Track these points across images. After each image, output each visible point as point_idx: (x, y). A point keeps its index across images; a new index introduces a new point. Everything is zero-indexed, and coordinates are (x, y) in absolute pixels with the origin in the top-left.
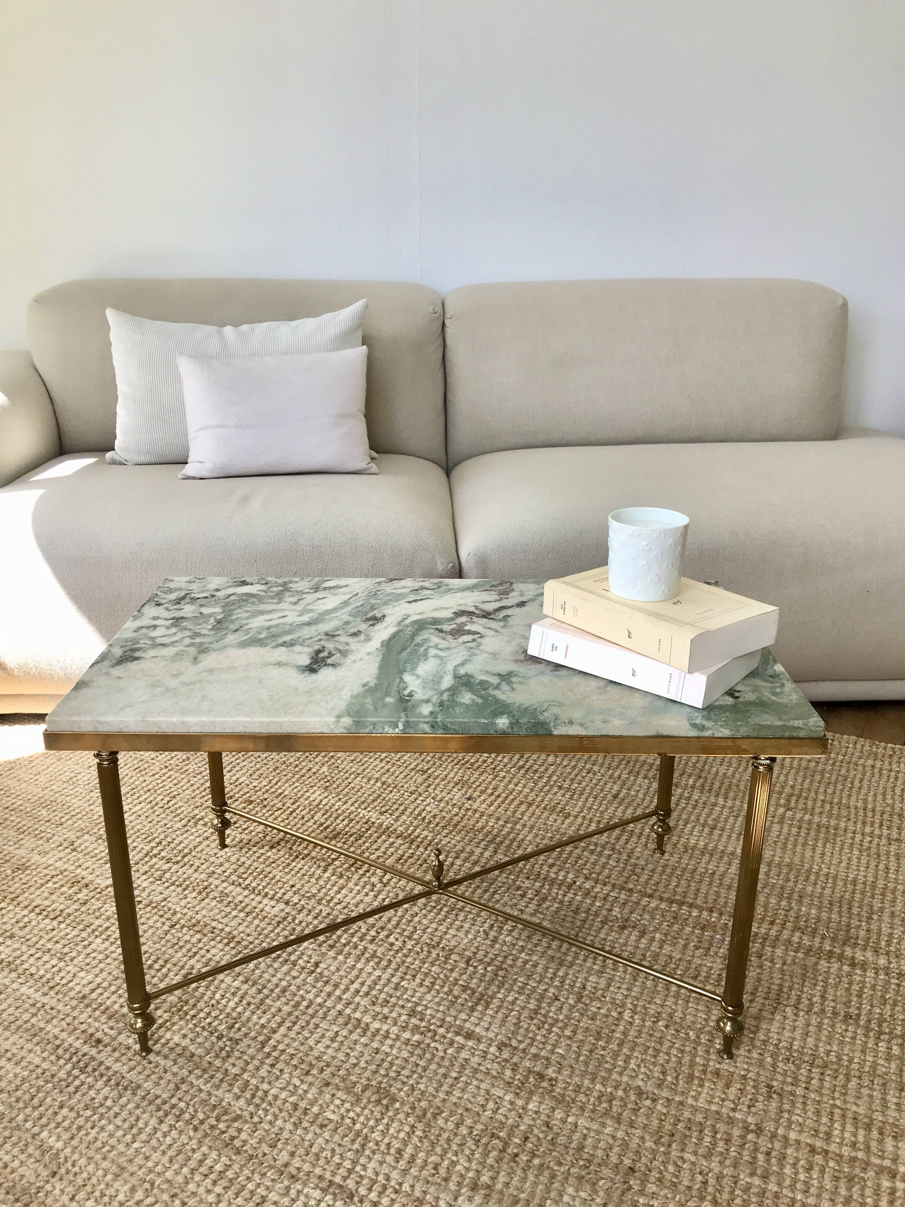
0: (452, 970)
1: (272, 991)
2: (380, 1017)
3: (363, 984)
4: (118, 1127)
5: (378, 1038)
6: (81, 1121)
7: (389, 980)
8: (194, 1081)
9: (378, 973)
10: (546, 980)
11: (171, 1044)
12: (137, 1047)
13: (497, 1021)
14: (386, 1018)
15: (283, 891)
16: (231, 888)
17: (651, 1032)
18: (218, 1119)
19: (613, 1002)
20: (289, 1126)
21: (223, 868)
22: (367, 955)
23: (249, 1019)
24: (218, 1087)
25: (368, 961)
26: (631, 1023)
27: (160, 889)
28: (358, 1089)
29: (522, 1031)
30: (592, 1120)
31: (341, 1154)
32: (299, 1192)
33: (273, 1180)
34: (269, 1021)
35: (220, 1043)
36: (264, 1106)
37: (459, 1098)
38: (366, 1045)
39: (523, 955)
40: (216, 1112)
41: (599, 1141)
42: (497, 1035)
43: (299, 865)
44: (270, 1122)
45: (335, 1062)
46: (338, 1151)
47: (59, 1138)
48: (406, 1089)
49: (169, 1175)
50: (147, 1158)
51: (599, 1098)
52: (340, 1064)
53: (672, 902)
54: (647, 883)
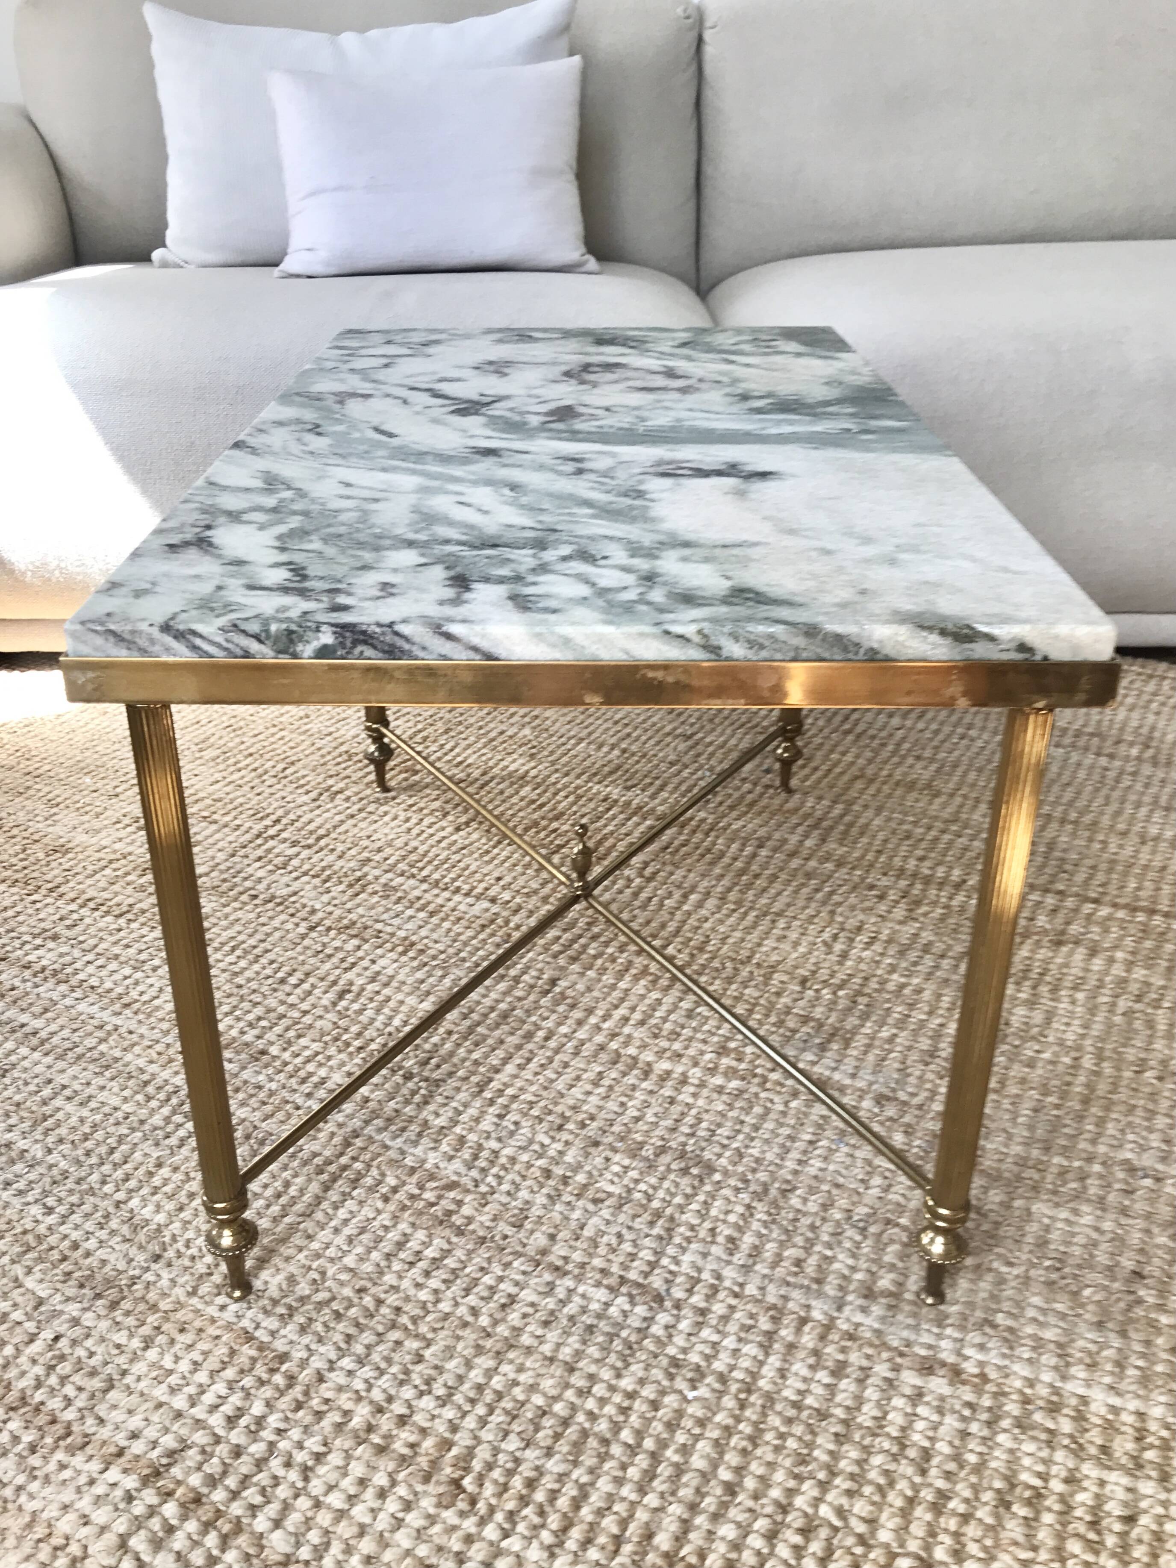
0: (778, 994)
1: (485, 1016)
2: (668, 1054)
3: (633, 1009)
5: (669, 1083)
7: (676, 1005)
8: (374, 1135)
9: (655, 995)
13: (869, 1066)
14: (680, 1056)
15: (483, 885)
16: (400, 880)
17: (1135, 1086)
18: (421, 1187)
19: (1061, 1043)
20: (540, 1199)
21: (383, 854)
22: (633, 971)
23: (452, 1054)
24: (415, 1143)
25: (636, 979)
26: (1098, 1073)
27: (285, 879)
28: (648, 1152)
29: (912, 1080)
30: (1057, 1205)
31: (634, 1241)
32: (570, 1291)
33: (524, 1273)
34: (486, 1056)
35: (410, 1085)
36: (495, 1170)
37: (821, 1170)
38: (651, 1092)
39: (895, 976)
40: (416, 1176)
41: (1073, 1234)
42: (871, 1084)
43: (504, 853)
44: (508, 1193)
45: (603, 1115)
46: (628, 1236)
47: (158, 1208)
48: (728, 1154)
49: (349, 1261)
50: (309, 1238)
51: (1060, 1174)
52: (612, 1116)
53: (1135, 910)
54: (1086, 883)
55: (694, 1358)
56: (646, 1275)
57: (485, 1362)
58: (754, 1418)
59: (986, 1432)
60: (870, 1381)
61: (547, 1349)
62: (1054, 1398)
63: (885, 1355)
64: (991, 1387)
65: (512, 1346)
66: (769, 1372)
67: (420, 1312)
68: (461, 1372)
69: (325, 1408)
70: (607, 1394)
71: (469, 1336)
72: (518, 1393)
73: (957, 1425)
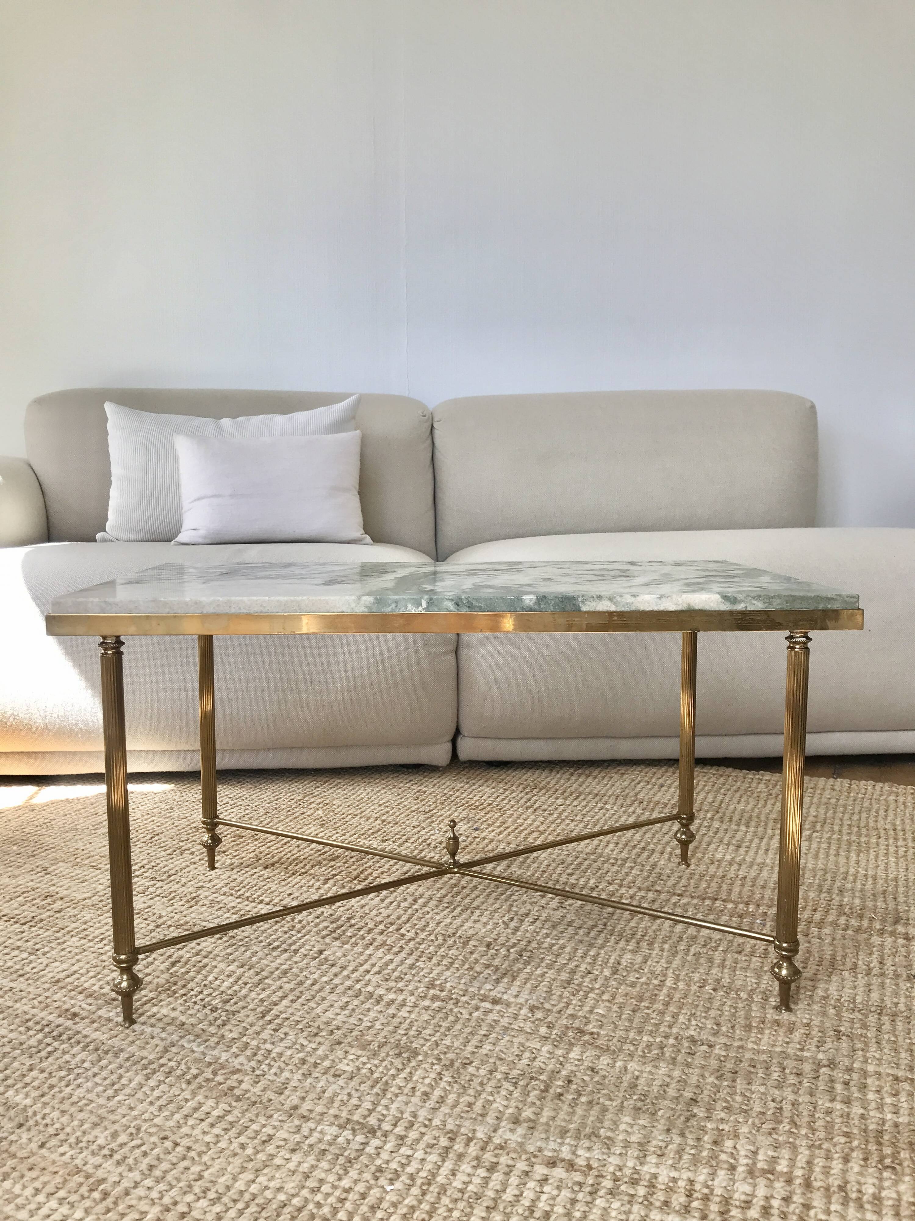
0: (471, 953)
1: (272, 973)
2: (394, 990)
3: (373, 965)
4: (97, 1084)
5: (394, 1006)
6: (53, 1081)
7: (402, 963)
8: (186, 1045)
9: (389, 957)
10: (576, 958)
11: (158, 1016)
12: (120, 1019)
13: (526, 990)
14: (402, 991)
16: (223, 897)
17: (698, 994)
18: (215, 1073)
19: (652, 973)
20: (297, 1077)
21: (212, 884)
24: (214, 1048)
25: (377, 948)
26: (674, 989)
28: (374, 1046)
29: (554, 997)
30: (644, 1064)
31: (359, 1098)
32: (312, 1128)
33: (280, 1121)
34: (269, 997)
35: (214, 1014)
36: (267, 1062)
37: (490, 1050)
38: (381, 1011)
39: (549, 939)
40: (212, 1067)
41: (654, 1079)
42: (527, 1001)
43: (296, 880)
44: (275, 1074)
45: (347, 1026)
46: (355, 1094)
47: (27, 1095)
48: (429, 1044)
49: (157, 1121)
50: (131, 1109)
51: (647, 1046)
52: (353, 1027)
53: (705, 899)
54: (674, 885)
55: (394, 1165)
56: (365, 1117)
57: (248, 1176)
58: (432, 1200)
59: (589, 1199)
60: (512, 1174)
61: (292, 1166)
62: (636, 1176)
63: (524, 1157)
64: (594, 1172)
65: (267, 1166)
66: (444, 1171)
67: (204, 1149)
68: (229, 1184)
69: (128, 1211)
70: (330, 1190)
71: (237, 1161)
72: (268, 1194)
73: (569, 1195)
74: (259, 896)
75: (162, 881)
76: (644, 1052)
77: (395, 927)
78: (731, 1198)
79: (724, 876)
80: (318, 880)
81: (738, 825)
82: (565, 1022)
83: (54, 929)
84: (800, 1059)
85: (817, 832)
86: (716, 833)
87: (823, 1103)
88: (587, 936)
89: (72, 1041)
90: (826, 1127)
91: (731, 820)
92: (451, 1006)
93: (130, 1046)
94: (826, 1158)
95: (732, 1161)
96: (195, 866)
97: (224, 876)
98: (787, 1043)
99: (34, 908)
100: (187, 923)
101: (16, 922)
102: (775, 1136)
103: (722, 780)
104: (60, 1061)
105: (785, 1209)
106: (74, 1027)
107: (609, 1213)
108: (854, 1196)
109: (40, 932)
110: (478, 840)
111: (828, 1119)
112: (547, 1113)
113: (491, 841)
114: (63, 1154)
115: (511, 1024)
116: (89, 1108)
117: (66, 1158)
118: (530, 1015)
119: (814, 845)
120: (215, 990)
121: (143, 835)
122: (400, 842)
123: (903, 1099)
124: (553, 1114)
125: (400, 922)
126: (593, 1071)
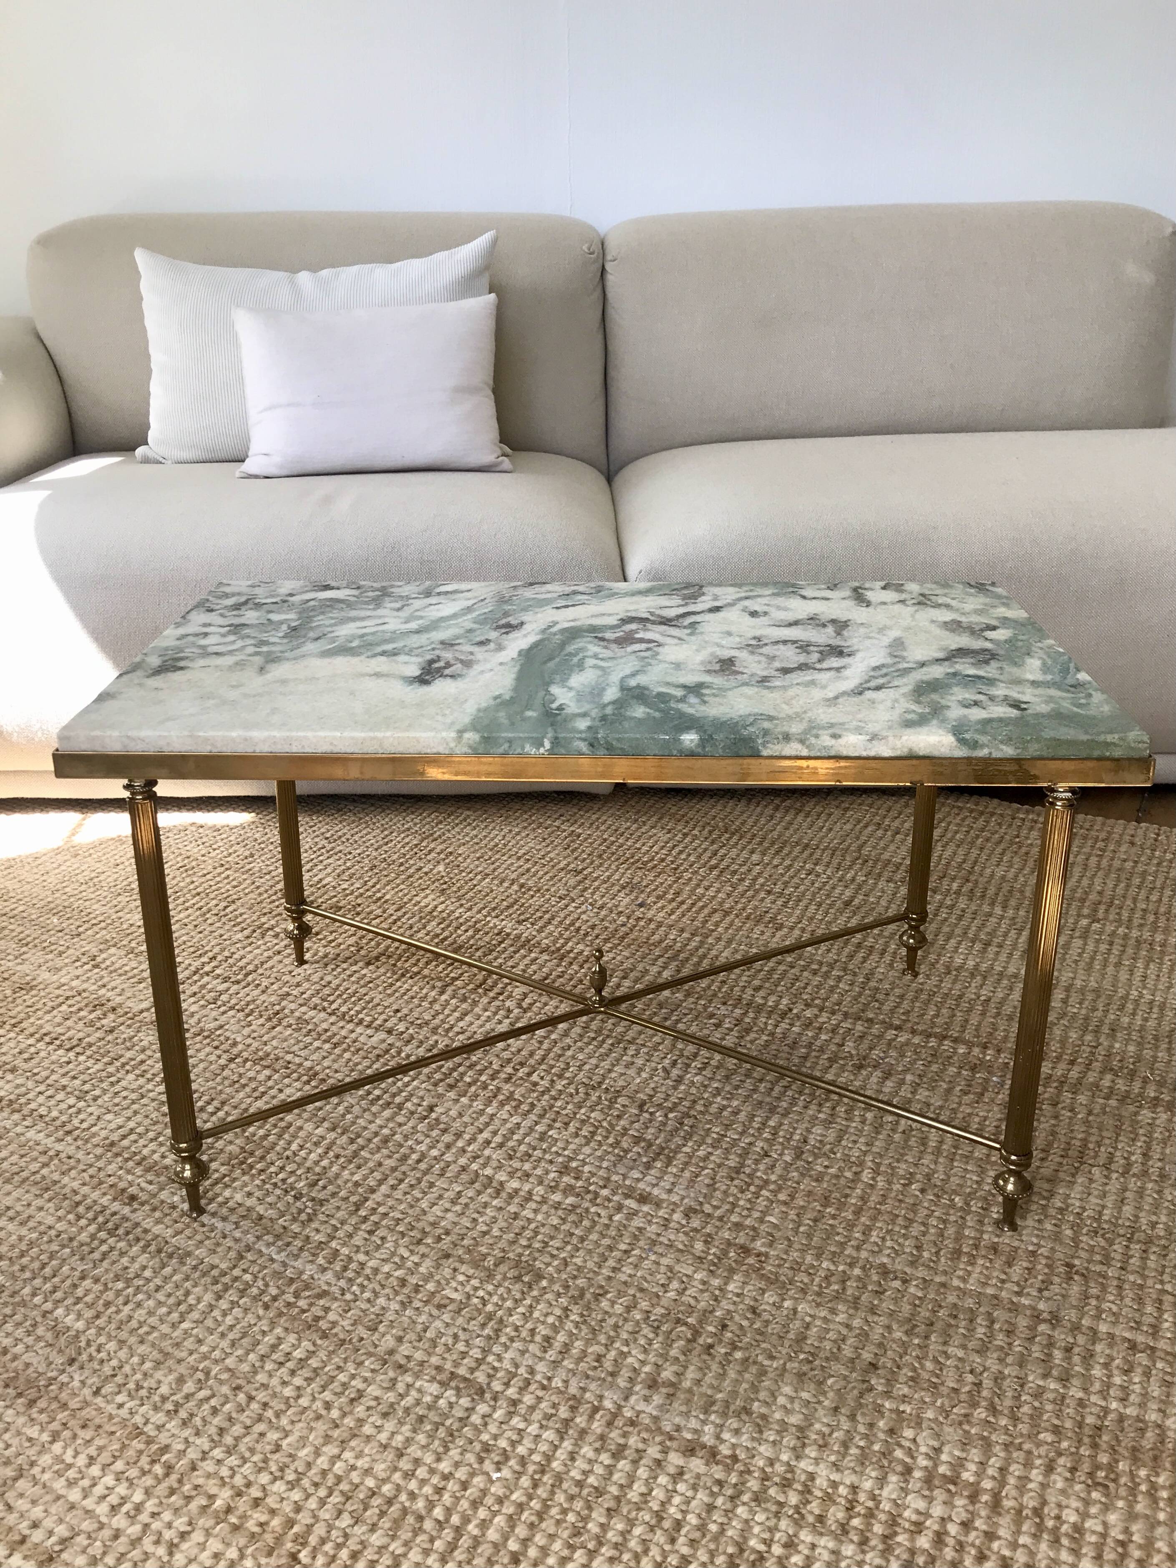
0: (619, 1117)
1: (369, 1140)
2: (519, 1174)
3: (495, 1133)
4: (160, 1304)
5: (516, 1200)
6: (110, 1295)
7: (531, 1129)
8: (263, 1249)
9: (515, 1119)
10: (751, 1131)
11: (231, 1204)
12: (186, 1206)
13: (684, 1182)
14: (528, 1175)
15: (383, 1017)
16: (312, 1013)
17: (901, 1197)
18: (297, 1295)
19: (846, 1159)
20: (394, 1306)
21: (301, 989)
22: (501, 1097)
23: (337, 1176)
24: (296, 1257)
25: (502, 1104)
26: (872, 1186)
27: (214, 1014)
28: (490, 1262)
29: (718, 1194)
30: (818, 1305)
31: (467, 1341)
32: (409, 1386)
33: (373, 1371)
34: (365, 1178)
35: (298, 1204)
36: (359, 1281)
37: (630, 1276)
38: (501, 1209)
39: (719, 1099)
40: (294, 1286)
41: (828, 1331)
42: (683, 1198)
44: (369, 1301)
45: (457, 1230)
46: (463, 1336)
47: (79, 1316)
48: (556, 1263)
49: (230, 1362)
50: (200, 1342)
51: (826, 1278)
52: (464, 1231)
53: (929, 1036)
54: (892, 1011)
55: (503, 1443)
56: (472, 1370)
57: (331, 1450)
58: (544, 1496)
59: (728, 1506)
60: (642, 1462)
61: (383, 1437)
62: (788, 1475)
63: (658, 1439)
64: (739, 1466)
65: (355, 1435)
66: (562, 1455)
67: (283, 1407)
68: (310, 1459)
69: (194, 1493)
70: (427, 1476)
71: (321, 1427)
72: (355, 1477)
73: (706, 1499)
74: (358, 1012)
75: (238, 982)
76: (820, 1286)
77: (526, 1070)
78: (900, 1516)
79: (961, 997)
80: (434, 987)
81: (992, 904)
82: (726, 1235)
83: (106, 1060)
84: (1015, 1309)
85: (1098, 921)
86: (960, 918)
87: (1034, 1379)
88: (769, 1095)
89: (131, 1237)
90: (1031, 1417)
91: (983, 897)
92: (586, 1204)
93: (198, 1248)
94: (1025, 1465)
95: (908, 1460)
96: (279, 957)
97: (315, 978)
98: (1003, 1281)
99: (81, 1024)
100: (268, 1055)
101: (60, 1046)
102: (966, 1427)
103: (981, 822)
104: (118, 1267)
105: (962, 1538)
106: (133, 1216)
107: (751, 1528)
108: (1050, 1524)
109: (89, 1064)
110: (642, 923)
111: (1036, 1404)
112: (691, 1374)
113: (660, 925)
114: (120, 1406)
115: (659, 1235)
116: (151, 1338)
117: (124, 1412)
118: (684, 1222)
119: (1091, 947)
120: (299, 1165)
121: (214, 902)
122: (540, 923)
123: (1136, 1380)
124: (698, 1376)
125: (532, 1062)
126: (754, 1312)
